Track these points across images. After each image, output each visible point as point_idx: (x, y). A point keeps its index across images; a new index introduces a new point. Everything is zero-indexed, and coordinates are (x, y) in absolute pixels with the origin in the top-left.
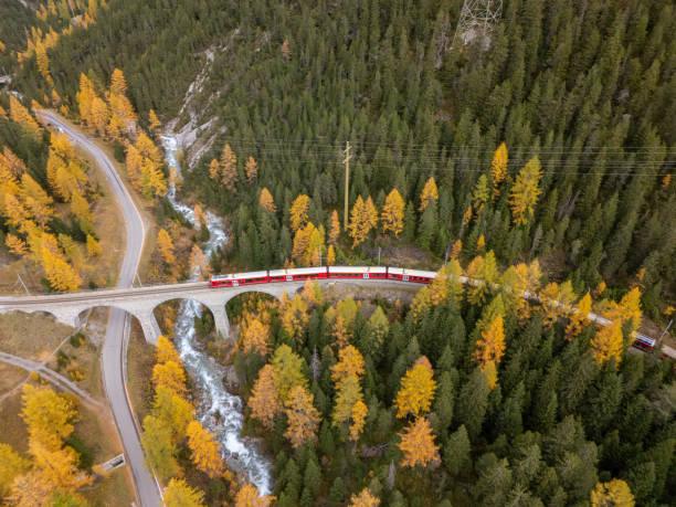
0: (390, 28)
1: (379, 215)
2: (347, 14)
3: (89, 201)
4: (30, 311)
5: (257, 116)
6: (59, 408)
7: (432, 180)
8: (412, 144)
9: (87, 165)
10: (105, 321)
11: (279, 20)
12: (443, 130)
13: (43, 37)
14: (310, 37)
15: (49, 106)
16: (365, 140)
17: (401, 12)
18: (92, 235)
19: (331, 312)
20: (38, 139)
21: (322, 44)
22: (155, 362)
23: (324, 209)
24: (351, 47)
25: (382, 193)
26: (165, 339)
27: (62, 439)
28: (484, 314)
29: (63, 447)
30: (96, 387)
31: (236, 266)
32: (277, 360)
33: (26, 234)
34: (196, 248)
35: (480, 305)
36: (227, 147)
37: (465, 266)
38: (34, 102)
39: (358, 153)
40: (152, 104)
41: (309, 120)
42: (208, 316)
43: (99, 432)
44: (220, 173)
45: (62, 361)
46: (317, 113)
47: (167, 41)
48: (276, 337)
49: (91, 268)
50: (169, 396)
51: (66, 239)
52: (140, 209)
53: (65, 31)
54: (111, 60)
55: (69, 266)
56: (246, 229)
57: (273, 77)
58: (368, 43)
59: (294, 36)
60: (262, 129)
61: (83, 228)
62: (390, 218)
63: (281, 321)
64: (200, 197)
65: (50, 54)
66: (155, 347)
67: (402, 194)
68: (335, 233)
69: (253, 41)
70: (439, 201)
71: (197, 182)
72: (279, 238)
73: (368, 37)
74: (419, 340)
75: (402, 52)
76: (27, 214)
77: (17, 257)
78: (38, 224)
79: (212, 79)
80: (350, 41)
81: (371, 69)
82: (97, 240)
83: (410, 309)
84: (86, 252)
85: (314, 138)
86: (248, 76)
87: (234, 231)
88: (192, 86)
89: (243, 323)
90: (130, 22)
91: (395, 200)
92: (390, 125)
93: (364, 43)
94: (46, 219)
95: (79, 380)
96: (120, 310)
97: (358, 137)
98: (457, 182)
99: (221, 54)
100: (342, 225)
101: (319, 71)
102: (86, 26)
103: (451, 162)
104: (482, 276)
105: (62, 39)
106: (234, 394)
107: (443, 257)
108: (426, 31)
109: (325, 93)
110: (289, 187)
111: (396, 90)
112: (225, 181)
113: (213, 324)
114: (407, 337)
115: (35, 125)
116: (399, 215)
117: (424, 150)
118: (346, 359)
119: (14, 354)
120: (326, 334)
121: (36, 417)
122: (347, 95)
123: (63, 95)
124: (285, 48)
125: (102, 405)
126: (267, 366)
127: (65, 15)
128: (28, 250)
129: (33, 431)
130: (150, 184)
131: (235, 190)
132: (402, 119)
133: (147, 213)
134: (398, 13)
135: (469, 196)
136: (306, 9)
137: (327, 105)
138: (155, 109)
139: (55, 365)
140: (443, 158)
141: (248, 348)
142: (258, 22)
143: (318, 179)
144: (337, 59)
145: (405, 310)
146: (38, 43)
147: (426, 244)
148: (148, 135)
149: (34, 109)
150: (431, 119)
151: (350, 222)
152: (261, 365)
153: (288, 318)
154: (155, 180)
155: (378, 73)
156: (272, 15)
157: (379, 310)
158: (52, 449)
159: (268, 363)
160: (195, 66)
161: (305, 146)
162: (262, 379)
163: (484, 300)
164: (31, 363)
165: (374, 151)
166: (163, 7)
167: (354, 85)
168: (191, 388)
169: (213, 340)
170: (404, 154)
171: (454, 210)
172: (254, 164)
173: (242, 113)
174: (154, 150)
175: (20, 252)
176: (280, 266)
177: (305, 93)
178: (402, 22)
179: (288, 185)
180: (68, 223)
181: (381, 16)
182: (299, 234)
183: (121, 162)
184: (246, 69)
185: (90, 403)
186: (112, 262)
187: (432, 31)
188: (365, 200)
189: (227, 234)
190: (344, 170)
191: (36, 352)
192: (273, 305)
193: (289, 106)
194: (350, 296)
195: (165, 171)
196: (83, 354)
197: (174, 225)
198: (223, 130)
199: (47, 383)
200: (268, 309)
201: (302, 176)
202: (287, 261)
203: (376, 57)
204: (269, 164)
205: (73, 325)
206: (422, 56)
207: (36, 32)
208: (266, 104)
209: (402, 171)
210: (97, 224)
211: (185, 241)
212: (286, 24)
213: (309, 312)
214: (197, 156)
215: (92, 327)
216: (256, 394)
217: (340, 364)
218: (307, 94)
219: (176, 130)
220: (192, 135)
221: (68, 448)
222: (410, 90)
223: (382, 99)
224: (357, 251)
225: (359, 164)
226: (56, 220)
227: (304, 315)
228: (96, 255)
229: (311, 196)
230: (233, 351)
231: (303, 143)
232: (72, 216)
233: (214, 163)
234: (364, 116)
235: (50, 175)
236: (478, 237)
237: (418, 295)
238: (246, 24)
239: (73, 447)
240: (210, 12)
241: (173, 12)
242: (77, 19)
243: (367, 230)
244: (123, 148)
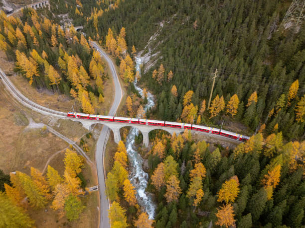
0: (247, 19)
1: (226, 105)
2: (227, 10)
3: (103, 80)
4: (74, 120)
5: (177, 53)
6: (77, 161)
7: (255, 93)
8: (248, 74)
9: (105, 65)
10: (100, 130)
11: (195, 11)
12: (266, 69)
13: (97, 12)
14: (208, 20)
15: (94, 40)
16: (225, 69)
17: (255, 11)
18: (102, 94)
19: (194, 145)
20: (89, 53)
21: (213, 23)
22: (116, 151)
23: (199, 98)
24: (226, 26)
25: (229, 95)
26: (122, 142)
27: (77, 174)
28: (271, 162)
29: (76, 177)
30: (92, 156)
31: (156, 117)
32: (166, 162)
33: (78, 90)
34: (141, 107)
35: (270, 157)
36: (162, 65)
37: (265, 137)
38: (89, 37)
39: (221, 75)
40: (134, 44)
41: (200, 57)
42: (141, 136)
43: (90, 174)
44: (156, 76)
45: (82, 142)
46: (205, 55)
47: (145, 17)
48: (168, 152)
49: (99, 107)
50: (119, 166)
51: (92, 94)
52: (122, 87)
53: (106, 10)
54: (121, 23)
55: (91, 105)
56: (163, 102)
57: (187, 36)
58: (235, 25)
59: (200, 19)
60: (178, 59)
61: (99, 91)
62: (231, 107)
63: (171, 145)
64: (147, 85)
65: (99, 19)
66: (117, 145)
67: (239, 97)
68: (203, 110)
69: (181, 20)
70: (257, 103)
71: (147, 79)
72: (176, 108)
73: (236, 22)
74: (235, 167)
75: (251, 31)
76: (80, 82)
77: (73, 98)
78: (83, 86)
79: (161, 35)
80: (227, 23)
81: (234, 37)
82: (103, 96)
83: (233, 152)
84: (98, 100)
85: (201, 66)
86: (176, 35)
87: (158, 102)
88: (151, 37)
89: (155, 142)
90: (132, 8)
91: (235, 99)
92: (239, 64)
93: (233, 24)
94: (86, 85)
95: (87, 152)
96: (106, 126)
97: (222, 68)
98: (268, 96)
99: (166, 24)
100: (207, 107)
101: (209, 36)
102: (114, 8)
103: (267, 86)
104: (273, 143)
105: (104, 13)
106: (146, 172)
107: (255, 131)
108: (266, 20)
109: (210, 46)
110: (185, 86)
111: (245, 48)
112: (158, 80)
113: (142, 140)
114: (229, 165)
115: (88, 47)
116: (236, 107)
117: (254, 78)
118: (198, 169)
119: (65, 136)
120: (190, 155)
121: (69, 163)
122: (220, 48)
123: (100, 36)
124: (195, 24)
125: (93, 164)
126: (162, 163)
127: (107, 3)
128: (77, 96)
129: (67, 168)
130: (127, 77)
131: (161, 84)
132: (245, 62)
133: (125, 89)
134: (253, 11)
135: (274, 104)
136: (208, 7)
137: (210, 51)
138: (135, 45)
139: (79, 143)
140: (263, 83)
141: (155, 153)
142: (186, 12)
143: (199, 85)
144: (218, 31)
145: (231, 152)
146: (95, 14)
147: (247, 123)
148: (130, 56)
149: (89, 40)
150: (261, 64)
151: (211, 106)
152: (159, 162)
153: (174, 144)
154: (130, 75)
155: (237, 39)
156: (192, 9)
157: (218, 149)
158: (72, 177)
159: (162, 162)
160: (155, 28)
161: (196, 68)
162: (158, 168)
163: (272, 155)
164: (71, 141)
165: (228, 75)
166: (146, 2)
167: (224, 43)
168: (129, 165)
169: (141, 147)
170: (244, 78)
171: (265, 109)
172: (172, 74)
173: (171, 51)
174: (131, 63)
175: (74, 96)
176: (175, 121)
177: (201, 45)
178: (253, 17)
179: (185, 85)
180: (94, 88)
181: (244, 12)
182: (186, 108)
183: (118, 66)
184: (176, 32)
185: (89, 162)
186: (107, 106)
187: (269, 22)
188: (220, 97)
189: (155, 103)
190: (212, 82)
191: (73, 137)
192: (169, 137)
193: (192, 51)
194: (205, 140)
195: (134, 72)
196: (90, 142)
197: (134, 95)
198: (161, 58)
199: (75, 150)
200: (166, 138)
201: (192, 82)
202: (178, 119)
203: (238, 32)
204: (178, 75)
205: (88, 129)
206: (261, 33)
207: (95, 9)
208: (182, 48)
209: (241, 86)
210: (104, 90)
211: (137, 103)
212: (198, 13)
213: (184, 143)
214: (149, 67)
215: (95, 131)
216: (155, 174)
217: (194, 170)
218: (201, 46)
219: (142, 55)
220: (148, 58)
221: (78, 178)
222: (252, 49)
223: (237, 52)
224: (212, 120)
225: (220, 80)
226: (89, 86)
227: (182, 144)
228: (101, 103)
229: (194, 92)
230: (149, 153)
231: (195, 67)
232: (96, 85)
233: (155, 71)
234: (227, 58)
235: (90, 68)
236: (275, 124)
237: (239, 147)
238: (180, 12)
239: (80, 178)
240: (165, 6)
241: (150, 5)
242: (111, 5)
243: (218, 111)
244: (120, 60)
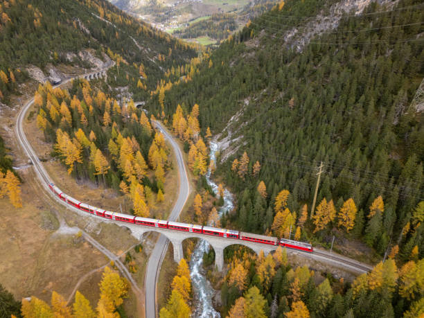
0: (363, 98)
1: (337, 214)
2: (334, 86)
3: (165, 171)
4: (120, 225)
5: (266, 139)
6: (119, 287)
7: (380, 199)
8: (368, 171)
9: (169, 152)
10: (155, 241)
11: (291, 86)
12: (393, 165)
13: (165, 85)
14: (308, 98)
15: (158, 119)
16: (335, 163)
17: (372, 88)
18: (162, 189)
19: (291, 273)
20: (149, 135)
21: (316, 102)
22: (175, 274)
23: (298, 201)
24: (334, 106)
25: (341, 199)
26: (185, 261)
27: (116, 307)
28: (411, 307)
29: (114, 312)
30: (141, 280)
31: (235, 226)
32: (248, 296)
33: (130, 182)
34: (214, 209)
35: (409, 299)
36: (245, 153)
37: (399, 265)
38: (152, 116)
39: (328, 170)
40: (210, 125)
41: (298, 145)
42: (212, 253)
43: (135, 309)
44: (237, 168)
45: (128, 258)
46: (305, 142)
47: (225, 92)
48: (251, 280)
49: (156, 208)
50: (178, 297)
51: (148, 189)
52: (189, 181)
53: (176, 83)
54: (194, 99)
55: (145, 205)
56: (245, 204)
57: (280, 117)
58: (346, 104)
59: (298, 96)
60: (267, 146)
61: (158, 185)
62: (344, 217)
63: (256, 269)
64: (223, 180)
65: (166, 93)
66: (178, 265)
67: (356, 203)
68: (303, 219)
69: (273, 96)
70: (384, 214)
71: (224, 171)
72: (265, 214)
73: (347, 101)
74: (354, 312)
75: (369, 112)
76: (134, 172)
77: (122, 194)
78: (137, 178)
79: (245, 115)
80: (334, 102)
81: (346, 120)
82: (163, 193)
83: (351, 288)
84: (156, 198)
85: (300, 156)
86: (265, 115)
87: (238, 204)
88: (232, 118)
89: (232, 264)
90: (209, 81)
91: (350, 206)
92: (354, 156)
93: (343, 104)
94: (142, 176)
95: (133, 273)
96: (164, 236)
97: (330, 160)
98: (400, 203)
99: (253, 102)
100: (309, 212)
101: (310, 118)
102: (186, 81)
103: (397, 188)
104: (413, 277)
105: (173, 88)
106: (217, 311)
107: (383, 255)
108: (390, 100)
109: (312, 130)
110: (278, 184)
111: (361, 135)
112: (240, 173)
113: (214, 259)
114: (346, 308)
115: (150, 127)
116: (352, 217)
117: (377, 176)
118: (296, 310)
119: (106, 248)
120: (286, 288)
121: (106, 288)
122: (326, 133)
123: (166, 114)
124: (291, 102)
125: (141, 292)
126: (241, 298)
127: (178, 75)
128: (129, 192)
129: (102, 296)
130: (198, 167)
131: (244, 179)
132: (363, 153)
133: (193, 183)
134: (370, 88)
135: (409, 215)
136: (309, 81)
137: (312, 137)
138: (210, 127)
139: (124, 260)
140: (391, 184)
141: (232, 281)
142: (279, 87)
143: (297, 182)
144: (323, 112)
145: (347, 287)
146: (162, 88)
147: (370, 242)
148: (203, 141)
149: (151, 119)
150: (385, 157)
151: (315, 214)
152: (238, 296)
153: (261, 269)
154: (201, 165)
155: (350, 123)
156: (287, 83)
157: (327, 281)
158: (108, 311)
159: (243, 296)
160: (237, 106)
161: (293, 160)
162: (237, 306)
163: (413, 296)
164: (112, 255)
165: (339, 171)
166: (227, 74)
167: (332, 128)
168: (192, 298)
169: (212, 270)
170: (362, 176)
171: (396, 222)
172: (259, 165)
173: (258, 135)
174: (205, 149)
175: (125, 191)
176: (262, 233)
177: (299, 129)
178: (371, 95)
179: (277, 182)
180: (152, 181)
181: (358, 89)
182: (279, 214)
183: (186, 152)
184: (266, 111)
185: (135, 288)
186: (168, 207)
187: (393, 102)
188: (328, 201)
189: (234, 205)
190: (316, 179)
191: (117, 249)
192: (253, 258)
193: (287, 136)
194: (307, 266)
195: (208, 161)
196: (140, 259)
197: (205, 193)
198: (245, 144)
199: (118, 269)
200: (249, 259)
201: (287, 178)
202: (267, 230)
203: (350, 113)
204: (268, 168)
205: (139, 239)
206: (383, 116)
207: (162, 82)
208: (273, 132)
209: (358, 188)
210: (165, 184)
211: (209, 204)
212: (295, 89)
213: (276, 269)
214: (227, 156)
215: (148, 243)
216: (231, 315)
217: (291, 313)
218: (300, 130)
219: (219, 140)
220: (227, 144)
221: (117, 313)
222: (371, 137)
223: (350, 139)
224: (317, 235)
225: (327, 178)
226: (146, 178)
227: (273, 270)
228: (160, 201)
229: (291, 192)
230: (223, 281)
231: (292, 158)
232: (154, 178)
233: (236, 161)
234: (336, 148)
235: (150, 154)
236: (413, 246)
237: (359, 279)
238: (271, 87)
239: (120, 313)
240: (252, 79)
241: (232, 78)
242: (183, 77)
243: (326, 222)
244: (189, 145)
